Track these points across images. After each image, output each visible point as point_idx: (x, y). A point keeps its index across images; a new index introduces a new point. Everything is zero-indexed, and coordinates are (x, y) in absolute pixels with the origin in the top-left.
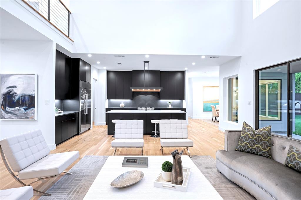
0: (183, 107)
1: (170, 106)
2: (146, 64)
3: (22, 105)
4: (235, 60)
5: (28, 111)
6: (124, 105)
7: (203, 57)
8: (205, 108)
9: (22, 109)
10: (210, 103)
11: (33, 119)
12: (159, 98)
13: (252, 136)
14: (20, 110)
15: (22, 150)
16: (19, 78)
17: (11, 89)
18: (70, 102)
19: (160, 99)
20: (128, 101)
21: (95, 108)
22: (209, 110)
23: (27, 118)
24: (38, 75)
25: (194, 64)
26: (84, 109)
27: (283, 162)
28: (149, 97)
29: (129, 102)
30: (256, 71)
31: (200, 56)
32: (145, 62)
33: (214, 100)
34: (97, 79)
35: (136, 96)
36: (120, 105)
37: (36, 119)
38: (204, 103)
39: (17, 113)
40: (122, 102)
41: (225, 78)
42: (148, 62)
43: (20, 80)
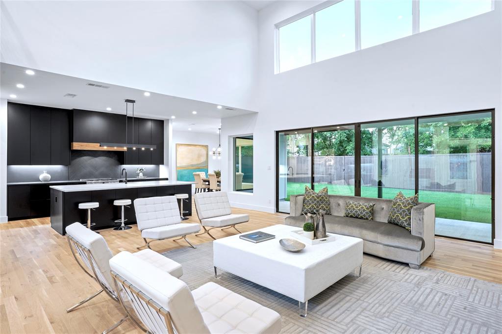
0: (159, 177)
1: (141, 174)
2: (128, 104)
4: (249, 116)
6: (49, 177)
7: (219, 107)
10: (187, 169)
13: (318, 198)
20: (58, 168)
25: (195, 113)
27: (342, 214)
28: (100, 161)
29: (60, 170)
30: (277, 132)
31: (217, 105)
32: (127, 101)
33: (191, 165)
35: (76, 158)
38: (178, 169)
40: (44, 170)
41: (230, 136)
42: (133, 102)
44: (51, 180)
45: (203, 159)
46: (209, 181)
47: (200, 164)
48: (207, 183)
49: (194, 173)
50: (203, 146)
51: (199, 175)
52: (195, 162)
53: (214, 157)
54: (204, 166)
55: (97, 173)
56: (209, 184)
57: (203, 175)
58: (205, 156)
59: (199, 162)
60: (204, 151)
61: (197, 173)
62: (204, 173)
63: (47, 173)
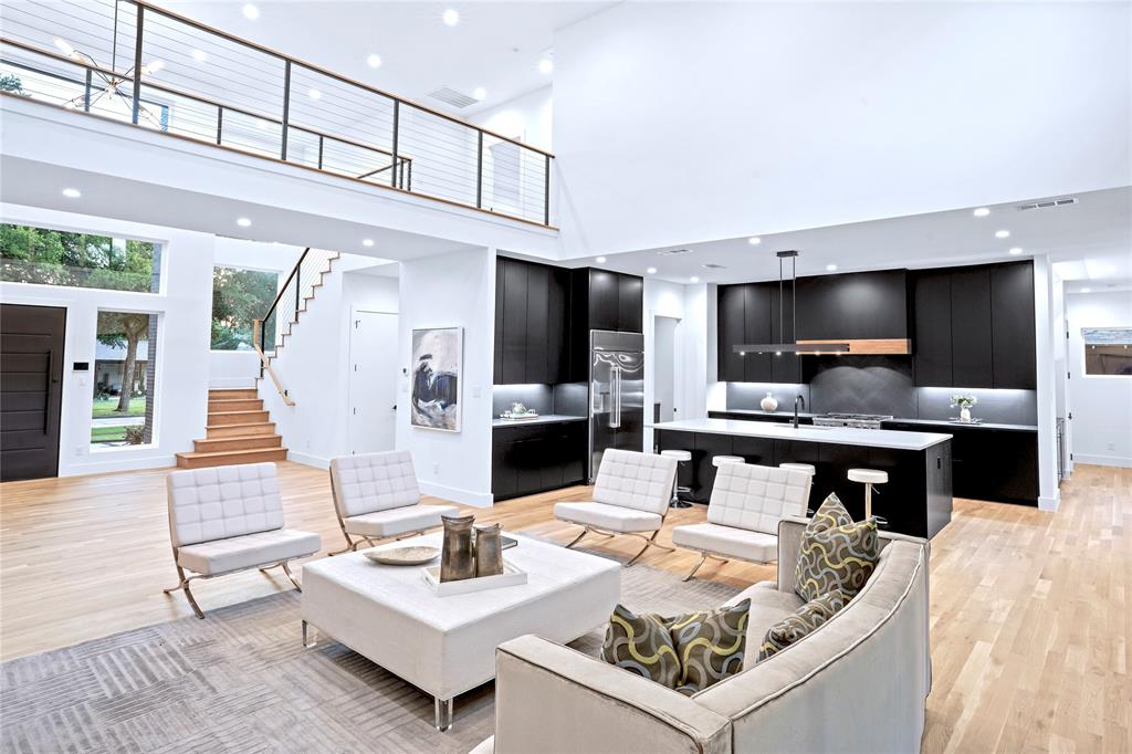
2: (788, 260)
3: (438, 398)
5: (447, 410)
6: (774, 403)
9: (438, 404)
11: (453, 428)
14: (435, 407)
15: (359, 482)
16: (436, 337)
17: (426, 361)
18: (573, 390)
21: (676, 408)
23: (445, 426)
24: (463, 330)
26: (610, 410)
28: (882, 374)
32: (782, 255)
34: (680, 318)
36: (763, 403)
37: (458, 429)
39: (431, 413)
40: (773, 394)
42: (793, 253)
43: (437, 341)
44: (778, 409)
55: (863, 402)
63: (773, 396)
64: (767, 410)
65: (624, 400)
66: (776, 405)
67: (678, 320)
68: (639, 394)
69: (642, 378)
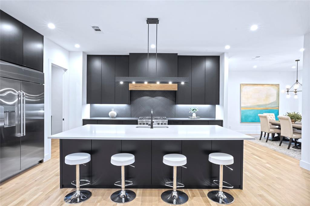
1: (194, 115)
6: (115, 114)
8: (243, 117)
10: (252, 110)
12: (176, 102)
19: (178, 104)
20: (123, 106)
21: (63, 119)
22: (250, 120)
28: (159, 99)
29: (124, 109)
33: (258, 105)
34: (67, 69)
36: (109, 114)
38: (242, 109)
45: (273, 99)
46: (279, 126)
47: (269, 104)
48: (277, 127)
49: (259, 115)
50: (272, 85)
51: (265, 117)
52: (262, 103)
53: (288, 96)
54: (273, 106)
56: (280, 129)
57: (271, 117)
58: (275, 95)
59: (267, 103)
60: (274, 91)
61: (265, 114)
62: (273, 114)
63: (114, 110)
64: (112, 117)
65: (27, 115)
66: (116, 114)
67: (66, 70)
68: (41, 111)
69: (43, 103)
